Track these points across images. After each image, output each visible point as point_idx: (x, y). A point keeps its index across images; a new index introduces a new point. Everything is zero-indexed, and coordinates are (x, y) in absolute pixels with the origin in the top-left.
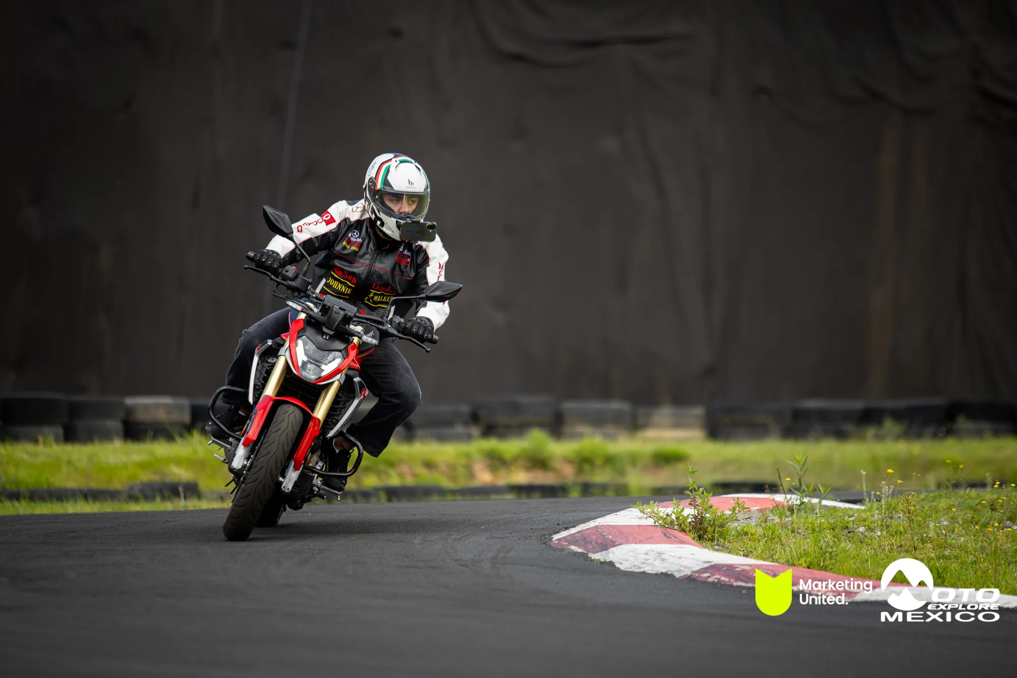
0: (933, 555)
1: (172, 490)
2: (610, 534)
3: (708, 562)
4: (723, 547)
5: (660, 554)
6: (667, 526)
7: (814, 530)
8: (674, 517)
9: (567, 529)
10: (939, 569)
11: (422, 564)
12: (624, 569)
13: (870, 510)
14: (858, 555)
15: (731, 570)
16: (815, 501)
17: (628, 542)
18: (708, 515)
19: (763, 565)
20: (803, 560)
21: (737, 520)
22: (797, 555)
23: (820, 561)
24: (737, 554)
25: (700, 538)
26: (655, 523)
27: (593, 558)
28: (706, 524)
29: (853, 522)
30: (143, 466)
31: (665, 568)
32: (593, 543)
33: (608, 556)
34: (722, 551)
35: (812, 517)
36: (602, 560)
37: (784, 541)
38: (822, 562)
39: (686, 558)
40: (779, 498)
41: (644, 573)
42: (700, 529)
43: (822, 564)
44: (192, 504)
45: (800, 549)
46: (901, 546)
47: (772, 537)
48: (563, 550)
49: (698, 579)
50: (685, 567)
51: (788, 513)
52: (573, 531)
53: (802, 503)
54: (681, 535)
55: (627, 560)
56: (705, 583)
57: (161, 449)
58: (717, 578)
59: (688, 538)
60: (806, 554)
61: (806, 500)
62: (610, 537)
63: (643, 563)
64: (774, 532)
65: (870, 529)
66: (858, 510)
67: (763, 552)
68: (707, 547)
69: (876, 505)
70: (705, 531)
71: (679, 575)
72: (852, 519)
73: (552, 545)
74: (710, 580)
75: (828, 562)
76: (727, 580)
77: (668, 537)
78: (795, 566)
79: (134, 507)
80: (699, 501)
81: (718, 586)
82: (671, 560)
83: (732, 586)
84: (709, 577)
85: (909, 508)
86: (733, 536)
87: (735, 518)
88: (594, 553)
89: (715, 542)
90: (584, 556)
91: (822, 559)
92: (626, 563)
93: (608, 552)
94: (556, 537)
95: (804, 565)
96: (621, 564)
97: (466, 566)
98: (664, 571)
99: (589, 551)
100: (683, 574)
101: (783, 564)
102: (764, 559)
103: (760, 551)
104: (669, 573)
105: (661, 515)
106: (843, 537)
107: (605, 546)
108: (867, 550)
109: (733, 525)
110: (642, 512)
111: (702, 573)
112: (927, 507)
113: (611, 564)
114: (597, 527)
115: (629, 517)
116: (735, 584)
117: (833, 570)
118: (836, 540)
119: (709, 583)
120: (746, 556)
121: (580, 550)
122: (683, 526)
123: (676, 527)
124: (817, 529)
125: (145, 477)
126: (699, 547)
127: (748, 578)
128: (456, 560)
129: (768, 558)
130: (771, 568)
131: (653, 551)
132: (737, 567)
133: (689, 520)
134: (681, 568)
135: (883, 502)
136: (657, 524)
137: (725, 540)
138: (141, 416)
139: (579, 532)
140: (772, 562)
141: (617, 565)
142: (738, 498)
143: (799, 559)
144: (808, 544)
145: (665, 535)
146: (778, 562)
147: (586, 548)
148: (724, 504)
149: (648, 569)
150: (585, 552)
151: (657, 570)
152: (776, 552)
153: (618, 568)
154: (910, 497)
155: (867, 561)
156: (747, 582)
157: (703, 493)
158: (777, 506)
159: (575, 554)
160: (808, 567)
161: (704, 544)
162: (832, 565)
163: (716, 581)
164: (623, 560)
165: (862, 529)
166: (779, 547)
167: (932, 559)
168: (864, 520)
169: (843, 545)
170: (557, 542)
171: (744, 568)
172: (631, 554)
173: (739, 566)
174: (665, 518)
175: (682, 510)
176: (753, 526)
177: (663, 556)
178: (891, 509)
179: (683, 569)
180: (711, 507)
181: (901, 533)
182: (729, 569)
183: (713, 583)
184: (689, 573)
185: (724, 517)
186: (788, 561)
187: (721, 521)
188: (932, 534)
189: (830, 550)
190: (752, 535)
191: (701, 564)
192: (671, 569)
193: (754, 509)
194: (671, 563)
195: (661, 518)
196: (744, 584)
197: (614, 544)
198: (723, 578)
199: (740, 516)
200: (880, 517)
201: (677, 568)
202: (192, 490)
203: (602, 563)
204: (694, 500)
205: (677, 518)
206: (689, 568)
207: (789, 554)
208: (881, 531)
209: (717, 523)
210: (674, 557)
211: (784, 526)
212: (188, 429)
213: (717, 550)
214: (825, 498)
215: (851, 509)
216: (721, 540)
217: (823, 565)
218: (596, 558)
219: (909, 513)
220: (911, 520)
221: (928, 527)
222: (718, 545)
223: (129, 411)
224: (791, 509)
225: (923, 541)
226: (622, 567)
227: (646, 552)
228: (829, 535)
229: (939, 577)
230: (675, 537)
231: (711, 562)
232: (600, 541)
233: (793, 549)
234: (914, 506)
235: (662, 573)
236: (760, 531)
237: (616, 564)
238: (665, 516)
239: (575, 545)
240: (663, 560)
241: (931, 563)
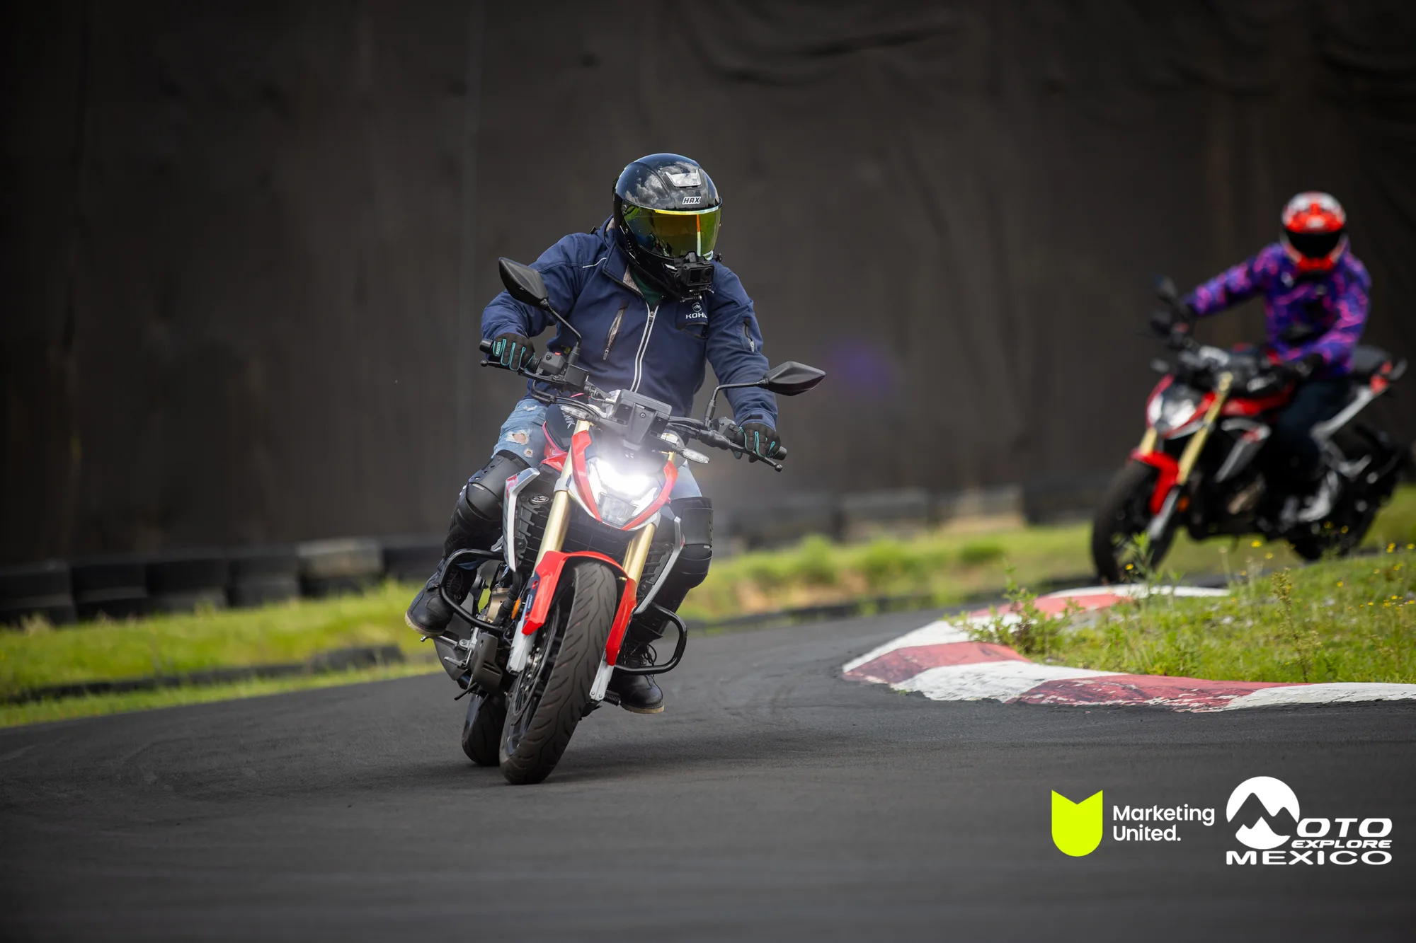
0: (1319, 643)
1: (366, 656)
2: (915, 656)
3: (1041, 680)
4: (1057, 659)
5: (979, 676)
6: (985, 641)
7: (1168, 628)
8: (992, 628)
9: (860, 655)
10: (1329, 660)
11: (683, 718)
12: (935, 699)
13: (1235, 595)
14: (1225, 654)
15: (1068, 688)
16: (1166, 590)
17: (937, 665)
18: (1034, 622)
19: (1108, 677)
20: (1157, 666)
21: (1070, 624)
22: (1150, 660)
23: (1179, 664)
24: (1076, 667)
25: (1028, 651)
26: (970, 636)
27: (896, 689)
28: (1032, 633)
29: (1217, 612)
30: (329, 630)
31: (986, 693)
32: (895, 671)
33: (914, 685)
34: (1056, 664)
35: (1164, 612)
36: (908, 691)
37: (1132, 644)
38: (1181, 665)
39: (1012, 678)
40: (1121, 591)
41: (961, 701)
42: (1026, 640)
43: (1181, 669)
44: (393, 671)
45: (1152, 651)
46: (1278, 637)
47: (1116, 640)
48: (857, 683)
49: (1029, 702)
50: (1012, 689)
51: (1134, 609)
52: (869, 657)
53: (1151, 596)
54: (1003, 650)
55: (939, 688)
56: (1038, 707)
57: (348, 607)
58: (1052, 699)
59: (1014, 651)
60: (1161, 658)
61: (1155, 591)
62: (915, 661)
63: (960, 689)
64: (1117, 635)
65: (1238, 619)
66: (1221, 598)
67: (1107, 660)
68: (1035, 662)
69: (1242, 589)
70: (1033, 642)
71: (1007, 700)
72: (1214, 609)
73: (844, 677)
74: (1044, 702)
75: (1189, 665)
76: (1065, 700)
77: (989, 655)
78: (1148, 674)
79: (323, 682)
80: (1021, 605)
81: (1055, 708)
82: (994, 682)
83: (1071, 706)
84: (1043, 698)
85: (1283, 587)
86: (1069, 644)
87: (1068, 622)
88: (897, 682)
89: (1047, 655)
90: (885, 688)
91: (1181, 662)
92: (939, 690)
93: (915, 680)
94: (848, 668)
95: (1160, 672)
96: (932, 693)
97: (739, 714)
98: (986, 696)
99: (890, 681)
100: (1009, 698)
101: (1133, 673)
102: (1109, 670)
103: (1103, 659)
104: (993, 698)
105: (976, 627)
106: (1206, 634)
107: (910, 673)
108: (1237, 646)
109: (1068, 632)
110: (952, 625)
111: (1034, 694)
112: (1306, 585)
113: (919, 694)
114: (897, 651)
115: (937, 633)
116: (1076, 704)
117: (1196, 675)
118: (1196, 637)
119: (1044, 705)
120: (1086, 667)
121: (879, 681)
122: (1005, 639)
123: (996, 641)
124: (1172, 626)
125: (333, 643)
126: (1026, 661)
127: (1092, 695)
128: (726, 709)
129: (1114, 668)
130: (1118, 680)
131: (971, 673)
132: (1077, 683)
133: (1012, 630)
134: (1007, 691)
135: (1251, 584)
136: (972, 639)
137: (1058, 649)
138: (321, 568)
139: (876, 659)
140: (1121, 672)
141: (927, 695)
142: (1070, 598)
143: (1153, 666)
144: (1162, 646)
145: (983, 651)
146: (1127, 672)
147: (886, 678)
148: (1053, 606)
149: (966, 696)
150: (886, 683)
151: (978, 695)
152: (1124, 659)
153: (929, 698)
154: (1283, 575)
155: (1238, 659)
156: (1090, 701)
157: (1025, 595)
158: (1120, 602)
159: (874, 686)
160: (1166, 674)
161: (1033, 658)
162: (1195, 668)
163: (1052, 702)
164: (934, 688)
165: (1228, 620)
166: (1126, 652)
167: (1318, 648)
168: (1230, 608)
169: (1206, 642)
170: (848, 674)
171: (1085, 682)
172: (943, 679)
173: (1079, 681)
174: (982, 632)
175: (1002, 619)
176: (1093, 629)
177: (985, 678)
178: (1262, 592)
179: (1009, 691)
180: (1037, 611)
181: (1277, 621)
182: (1066, 686)
183: (1049, 706)
184: (1017, 696)
185: (1054, 623)
186: (1139, 669)
187: (1051, 627)
188: (1316, 618)
189: (1190, 650)
190: (1093, 640)
191: (1032, 683)
192: (995, 693)
193: (1092, 607)
194: (995, 686)
195: (977, 631)
196: (1087, 703)
197: (920, 670)
198: (1060, 698)
199: (1075, 619)
200: (1251, 601)
201: (1002, 691)
202: (392, 654)
203: (908, 694)
204: (1015, 604)
205: (997, 629)
206: (1017, 690)
207: (1139, 659)
208: (1253, 619)
209: (1047, 630)
210: (997, 677)
211: (1130, 626)
212: (378, 579)
213: (1049, 664)
214: (1180, 584)
215: (1211, 597)
216: (1054, 652)
217: (1183, 671)
218: (901, 689)
219: (1284, 594)
220: (1287, 603)
221: (1309, 609)
222: (1051, 657)
223: (304, 564)
224: (1137, 604)
225: (1306, 627)
226: (933, 697)
227: (961, 675)
228: (1187, 632)
229: (1330, 670)
230: (996, 653)
231: (1043, 680)
232: (903, 667)
233: (1145, 654)
234: (1290, 584)
235: (984, 699)
236: (1101, 635)
237: (925, 694)
238: (981, 630)
239: (873, 674)
240: (984, 683)
241: (1319, 652)
